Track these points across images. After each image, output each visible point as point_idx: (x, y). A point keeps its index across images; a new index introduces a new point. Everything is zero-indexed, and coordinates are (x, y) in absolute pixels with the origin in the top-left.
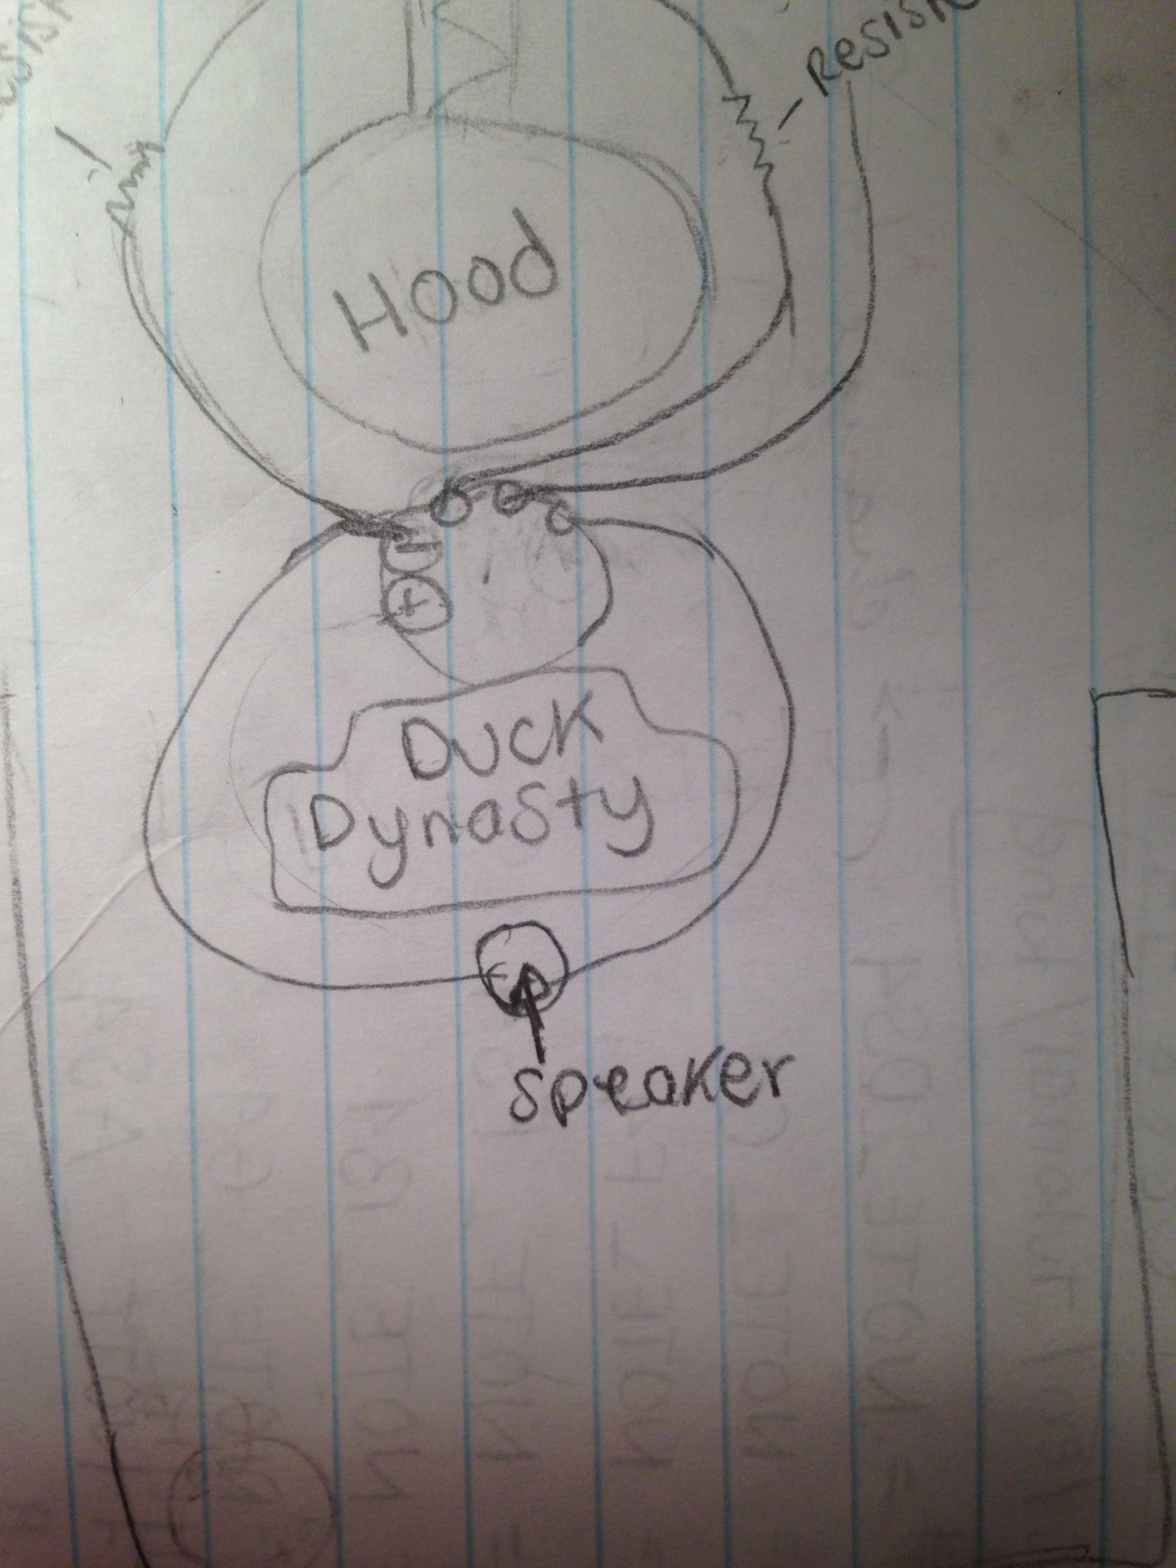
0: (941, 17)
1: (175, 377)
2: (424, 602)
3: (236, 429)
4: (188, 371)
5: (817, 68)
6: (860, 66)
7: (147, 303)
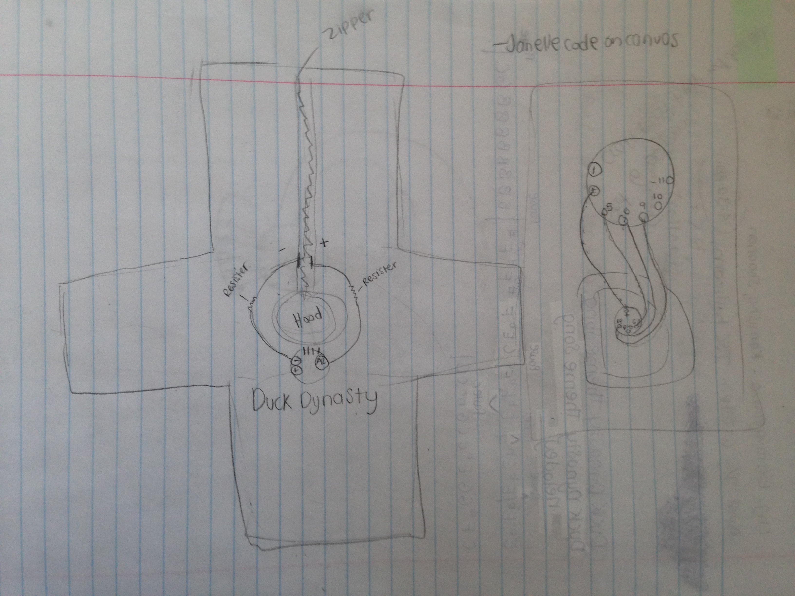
0: (386, 272)
1: (258, 335)
2: (298, 370)
3: (268, 342)
4: (260, 333)
5: (365, 281)
6: (372, 281)
7: (254, 323)
